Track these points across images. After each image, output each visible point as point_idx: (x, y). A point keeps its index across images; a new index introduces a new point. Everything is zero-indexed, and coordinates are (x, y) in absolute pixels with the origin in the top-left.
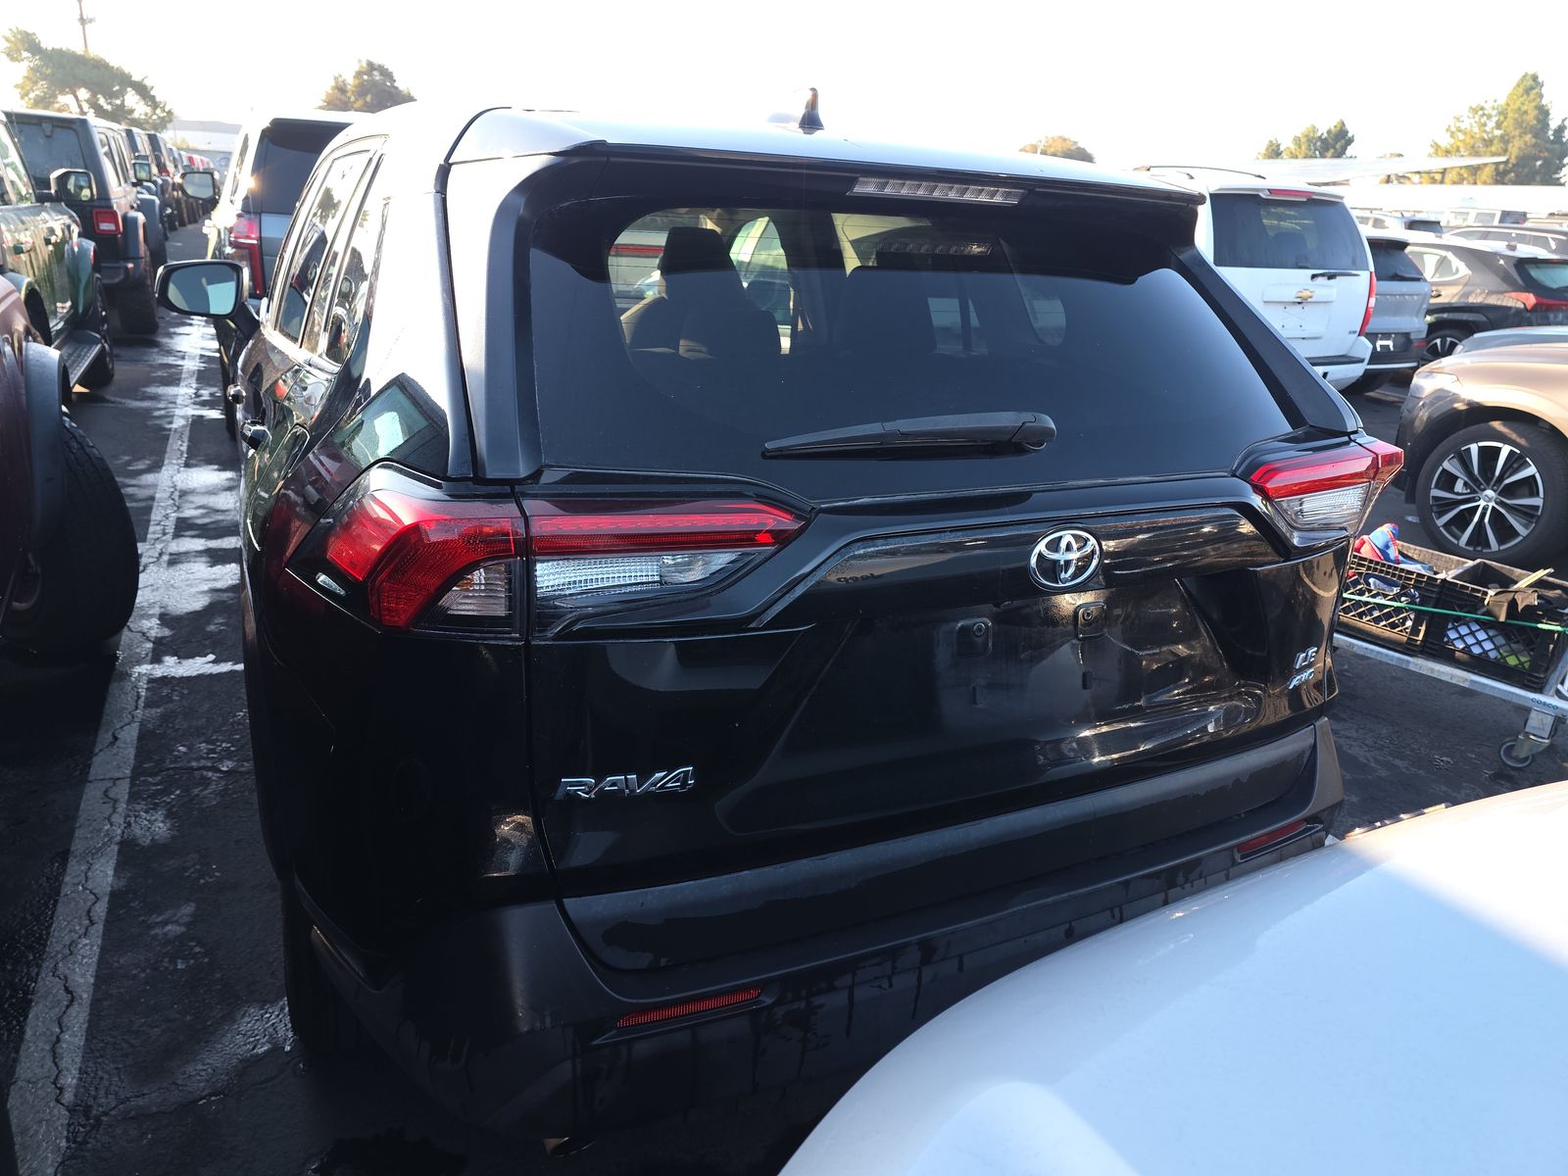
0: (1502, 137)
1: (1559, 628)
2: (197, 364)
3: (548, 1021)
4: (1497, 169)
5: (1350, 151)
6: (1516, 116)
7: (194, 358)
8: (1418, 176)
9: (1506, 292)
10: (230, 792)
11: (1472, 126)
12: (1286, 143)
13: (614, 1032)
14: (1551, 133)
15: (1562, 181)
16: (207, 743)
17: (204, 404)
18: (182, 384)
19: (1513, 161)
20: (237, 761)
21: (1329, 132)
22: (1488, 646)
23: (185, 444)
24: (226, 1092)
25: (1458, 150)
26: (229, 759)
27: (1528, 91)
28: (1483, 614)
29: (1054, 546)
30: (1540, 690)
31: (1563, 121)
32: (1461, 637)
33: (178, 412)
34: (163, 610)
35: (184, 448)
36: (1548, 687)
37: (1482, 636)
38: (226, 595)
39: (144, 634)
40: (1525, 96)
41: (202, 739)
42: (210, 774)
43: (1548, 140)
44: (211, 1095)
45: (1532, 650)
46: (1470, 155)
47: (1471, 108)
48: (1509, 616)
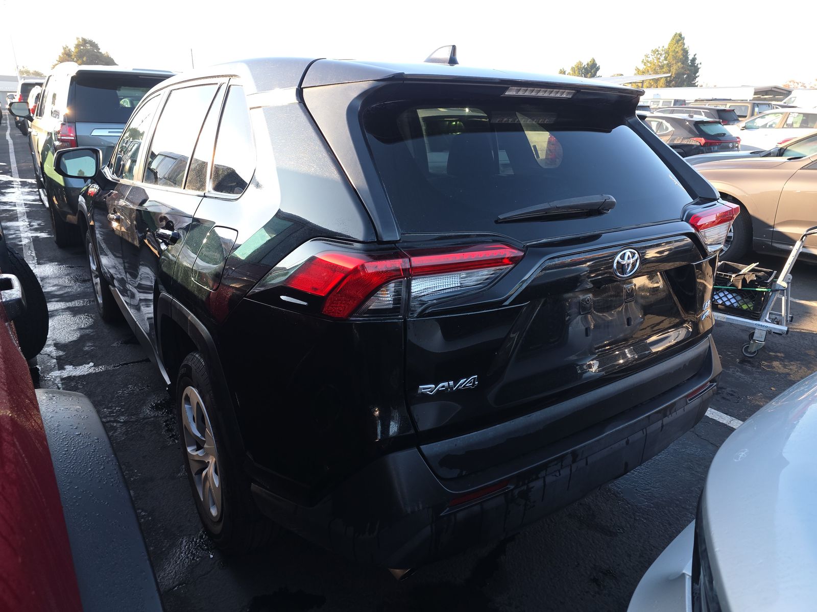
0: (667, 64)
1: (766, 290)
2: (24, 208)
3: (421, 506)
4: (666, 80)
5: (598, 74)
6: (673, 54)
7: (21, 205)
8: (630, 85)
9: (691, 138)
10: (130, 432)
11: (653, 59)
12: (568, 70)
13: (448, 509)
14: (689, 61)
15: (696, 84)
16: (107, 408)
17: (36, 230)
18: (19, 220)
19: (673, 76)
20: (128, 416)
21: (588, 64)
22: (733, 301)
23: (34, 252)
24: (187, 582)
25: (648, 72)
26: (123, 415)
27: (678, 42)
28: (729, 286)
29: (623, 257)
30: (758, 319)
31: (695, 55)
32: (721, 298)
33: (22, 235)
34: (55, 341)
35: (34, 254)
36: (762, 318)
37: (730, 296)
38: (87, 331)
39: (49, 355)
40: (677, 44)
41: (104, 406)
42: (115, 424)
43: (688, 65)
44: (179, 585)
45: (753, 301)
46: (654, 73)
47: (652, 50)
48: (743, 286)
